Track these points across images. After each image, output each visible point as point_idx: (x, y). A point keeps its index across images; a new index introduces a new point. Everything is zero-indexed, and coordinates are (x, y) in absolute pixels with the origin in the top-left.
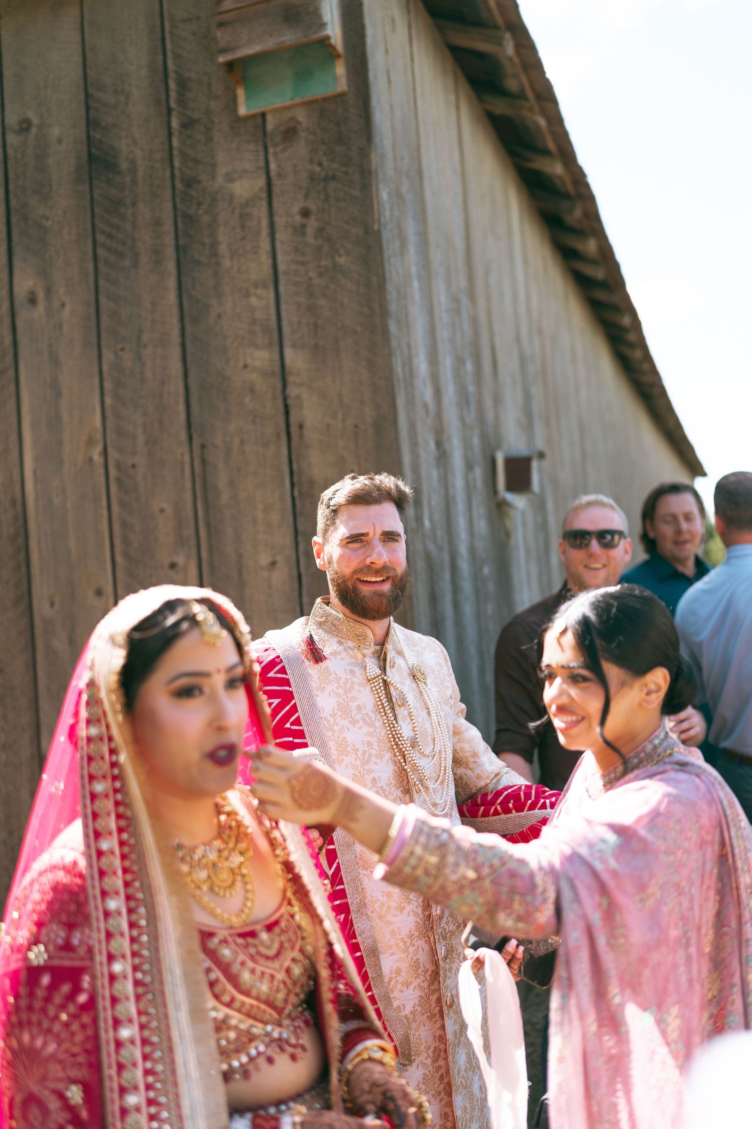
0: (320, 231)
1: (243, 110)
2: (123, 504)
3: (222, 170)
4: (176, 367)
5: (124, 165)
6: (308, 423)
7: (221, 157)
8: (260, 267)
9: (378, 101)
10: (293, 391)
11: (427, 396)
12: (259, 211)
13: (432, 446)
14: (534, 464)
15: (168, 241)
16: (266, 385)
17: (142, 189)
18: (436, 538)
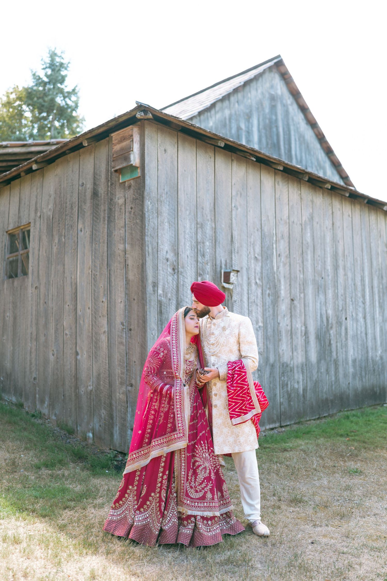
0: (134, 213)
1: (121, 181)
2: (94, 285)
3: (117, 197)
4: (106, 249)
5: (100, 195)
6: (129, 264)
7: (117, 193)
8: (122, 223)
9: (150, 177)
10: (127, 256)
11: (168, 256)
12: (123, 208)
13: (170, 270)
14: (232, 274)
15: (106, 215)
16: (122, 254)
17: (102, 201)
18: (166, 296)
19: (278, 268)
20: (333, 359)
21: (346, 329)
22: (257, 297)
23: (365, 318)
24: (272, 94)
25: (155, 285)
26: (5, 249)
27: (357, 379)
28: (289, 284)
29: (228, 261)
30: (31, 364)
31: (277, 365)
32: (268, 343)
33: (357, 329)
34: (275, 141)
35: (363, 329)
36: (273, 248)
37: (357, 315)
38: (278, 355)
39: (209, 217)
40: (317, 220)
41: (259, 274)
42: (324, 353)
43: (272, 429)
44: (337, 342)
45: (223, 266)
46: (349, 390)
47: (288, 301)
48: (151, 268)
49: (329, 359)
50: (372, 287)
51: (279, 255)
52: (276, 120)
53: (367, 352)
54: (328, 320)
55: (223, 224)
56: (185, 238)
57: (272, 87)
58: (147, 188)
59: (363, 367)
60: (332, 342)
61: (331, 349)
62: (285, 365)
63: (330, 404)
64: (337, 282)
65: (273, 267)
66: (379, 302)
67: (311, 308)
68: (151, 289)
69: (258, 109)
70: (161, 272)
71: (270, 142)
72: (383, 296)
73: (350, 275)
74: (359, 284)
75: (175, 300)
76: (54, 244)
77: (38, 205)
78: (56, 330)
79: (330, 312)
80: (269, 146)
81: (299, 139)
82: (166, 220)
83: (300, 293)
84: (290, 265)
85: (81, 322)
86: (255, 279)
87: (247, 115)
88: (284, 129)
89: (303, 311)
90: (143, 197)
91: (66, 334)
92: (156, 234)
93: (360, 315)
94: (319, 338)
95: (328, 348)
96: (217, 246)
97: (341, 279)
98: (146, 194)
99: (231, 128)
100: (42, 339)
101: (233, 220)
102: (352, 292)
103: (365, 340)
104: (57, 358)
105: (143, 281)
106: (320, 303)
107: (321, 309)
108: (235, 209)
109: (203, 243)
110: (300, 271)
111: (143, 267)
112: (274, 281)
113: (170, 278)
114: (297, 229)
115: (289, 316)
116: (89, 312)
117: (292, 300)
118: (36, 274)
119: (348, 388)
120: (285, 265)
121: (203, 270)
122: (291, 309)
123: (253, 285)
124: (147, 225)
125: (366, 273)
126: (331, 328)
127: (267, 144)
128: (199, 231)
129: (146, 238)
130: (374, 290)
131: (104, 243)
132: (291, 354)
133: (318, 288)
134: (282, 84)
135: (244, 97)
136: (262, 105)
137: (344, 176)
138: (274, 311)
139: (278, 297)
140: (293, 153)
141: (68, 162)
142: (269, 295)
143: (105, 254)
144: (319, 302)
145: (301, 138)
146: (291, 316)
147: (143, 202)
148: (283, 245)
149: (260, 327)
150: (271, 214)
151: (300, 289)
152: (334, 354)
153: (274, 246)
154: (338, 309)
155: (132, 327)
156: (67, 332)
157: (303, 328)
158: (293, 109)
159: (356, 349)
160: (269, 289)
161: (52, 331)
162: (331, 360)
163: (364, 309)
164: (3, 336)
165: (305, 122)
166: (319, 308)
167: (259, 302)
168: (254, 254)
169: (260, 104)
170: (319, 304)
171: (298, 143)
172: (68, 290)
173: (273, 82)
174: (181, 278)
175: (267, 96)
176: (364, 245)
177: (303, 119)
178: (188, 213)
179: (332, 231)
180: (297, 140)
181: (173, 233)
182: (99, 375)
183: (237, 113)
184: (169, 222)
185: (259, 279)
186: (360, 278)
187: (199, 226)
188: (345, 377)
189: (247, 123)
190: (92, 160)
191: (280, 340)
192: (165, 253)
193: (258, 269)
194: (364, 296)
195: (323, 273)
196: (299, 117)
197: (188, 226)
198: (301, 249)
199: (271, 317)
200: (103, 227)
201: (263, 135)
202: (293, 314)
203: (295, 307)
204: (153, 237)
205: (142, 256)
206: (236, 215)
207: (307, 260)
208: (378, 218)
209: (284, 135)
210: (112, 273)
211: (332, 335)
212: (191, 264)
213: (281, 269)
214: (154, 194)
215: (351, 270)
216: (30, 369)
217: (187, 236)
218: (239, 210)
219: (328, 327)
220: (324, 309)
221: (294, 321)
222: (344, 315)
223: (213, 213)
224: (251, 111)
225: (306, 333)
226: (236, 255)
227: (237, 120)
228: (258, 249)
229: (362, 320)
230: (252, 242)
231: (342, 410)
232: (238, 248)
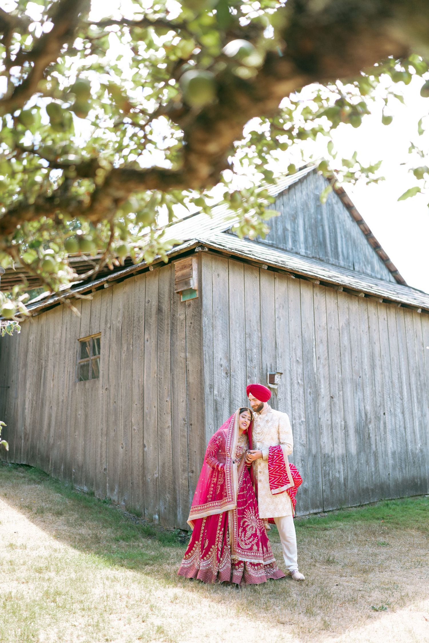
0: (193, 327)
1: (182, 301)
2: (159, 387)
3: (179, 313)
4: (169, 356)
5: (164, 311)
6: (190, 370)
7: (179, 310)
8: (183, 335)
9: (206, 298)
10: (187, 362)
11: (222, 363)
12: (184, 322)
13: (223, 374)
14: (276, 376)
15: (170, 328)
16: (183, 361)
17: (166, 317)
18: (221, 396)
19: (318, 369)
20: (372, 452)
21: (385, 423)
22: (299, 396)
23: (403, 413)
24: (317, 195)
25: (212, 387)
26: (77, 355)
27: (397, 470)
28: (328, 383)
29: (273, 365)
30: (101, 456)
31: (319, 456)
32: (310, 436)
33: (395, 423)
34: (321, 239)
35: (402, 423)
36: (313, 352)
37: (395, 410)
38: (320, 447)
39: (256, 328)
40: (353, 325)
41: (301, 375)
42: (364, 445)
43: (316, 514)
44: (376, 436)
45: (269, 369)
46: (389, 480)
47: (328, 398)
48: (208, 372)
49: (368, 451)
50: (410, 384)
51: (319, 357)
52: (322, 219)
53: (407, 445)
54: (366, 415)
55: (268, 333)
56: (236, 347)
57: (317, 188)
58: (204, 307)
59: (403, 459)
60: (371, 435)
61: (370, 442)
62: (326, 456)
63: (370, 493)
64: (374, 380)
65: (313, 369)
66: (418, 398)
67: (349, 405)
68: (209, 390)
69: (303, 209)
70: (216, 376)
71: (316, 241)
72: (421, 392)
73: (387, 373)
74: (396, 381)
75: (228, 399)
76: (123, 352)
77: (108, 318)
78: (125, 426)
79: (368, 408)
80: (315, 245)
81: (345, 237)
82: (220, 332)
83: (339, 391)
84: (329, 366)
85: (148, 419)
86: (297, 380)
87: (293, 216)
88: (329, 227)
89: (342, 407)
90: (201, 315)
91: (134, 430)
92: (212, 344)
93: (399, 410)
94: (358, 431)
95: (367, 441)
96: (263, 353)
97: (378, 377)
98: (203, 312)
99: (277, 230)
100: (112, 434)
101: (277, 329)
102: (390, 390)
103: (404, 434)
104: (126, 451)
105: (201, 384)
106: (359, 400)
107: (359, 406)
108: (278, 319)
109: (251, 350)
110: (338, 371)
111: (201, 372)
112: (315, 381)
113: (224, 381)
114: (334, 334)
115: (329, 412)
116: (155, 410)
117: (332, 397)
118: (106, 377)
119: (389, 478)
120: (324, 366)
121: (252, 373)
122: (330, 406)
123: (296, 385)
124: (204, 337)
125: (404, 371)
126: (370, 422)
127: (313, 243)
128: (248, 339)
129: (204, 348)
130: (412, 387)
131: (167, 351)
132: (332, 446)
133: (356, 386)
134: (326, 184)
135: (289, 199)
136: (307, 205)
137: (392, 270)
138: (315, 408)
139: (318, 395)
140: (340, 250)
141: (135, 282)
142: (310, 393)
143: (169, 361)
144: (357, 399)
145: (348, 234)
146: (331, 412)
147: (201, 318)
148: (322, 349)
149: (302, 422)
150: (310, 322)
151: (339, 388)
152: (373, 446)
153: (314, 350)
154: (376, 405)
155: (193, 422)
156: (135, 427)
157: (343, 423)
158: (338, 207)
159: (395, 442)
160: (310, 388)
161: (121, 427)
162: (370, 452)
163: (402, 404)
164: (75, 432)
165: (351, 219)
166: (357, 404)
167: (301, 399)
168: (296, 358)
169: (306, 205)
170: (357, 401)
171: (344, 240)
172: (136, 391)
173: (318, 183)
174: (233, 380)
175: (312, 196)
176: (400, 345)
177: (348, 217)
178: (238, 325)
179: (368, 333)
180: (343, 237)
181: (226, 342)
182: (164, 464)
183: (283, 215)
184: (222, 334)
185: (301, 380)
186: (397, 376)
187: (248, 336)
188: (385, 468)
189: (293, 224)
190: (156, 282)
191: (321, 433)
192: (219, 360)
193: (300, 371)
194: (401, 393)
195: (361, 372)
196: (345, 214)
197: (238, 336)
198: (339, 352)
199: (313, 413)
200: (166, 338)
201: (309, 234)
202: (333, 410)
203: (334, 404)
204: (209, 347)
205: (201, 362)
206: (279, 325)
207: (345, 361)
208: (414, 320)
209: (330, 233)
210: (175, 377)
211: (371, 429)
212: (241, 369)
213: (321, 370)
214: (210, 312)
215: (388, 369)
216: (101, 461)
217: (237, 345)
218: (282, 320)
219: (367, 422)
220: (363, 405)
221: (334, 416)
222: (382, 410)
223: (259, 324)
224: (296, 213)
225: (346, 427)
226: (280, 359)
227: (283, 222)
228: (299, 353)
229: (400, 415)
230: (294, 348)
231: (383, 499)
232: (281, 353)
